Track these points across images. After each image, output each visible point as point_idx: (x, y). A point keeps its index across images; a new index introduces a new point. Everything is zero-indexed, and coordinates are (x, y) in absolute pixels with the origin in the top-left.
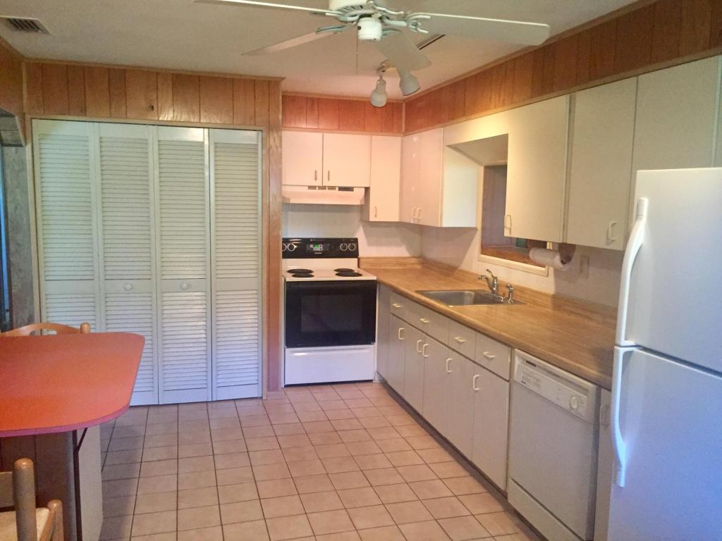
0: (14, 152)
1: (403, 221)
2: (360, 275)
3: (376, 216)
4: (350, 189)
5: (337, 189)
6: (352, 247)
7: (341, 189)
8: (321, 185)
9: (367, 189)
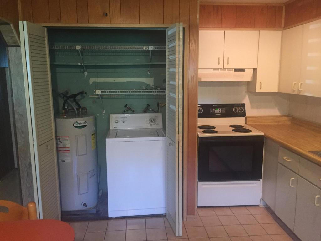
0: (15, 51)
1: (281, 91)
2: (250, 131)
3: (261, 88)
4: (243, 70)
5: (233, 70)
6: (241, 110)
7: (236, 70)
8: (222, 68)
9: (255, 70)
